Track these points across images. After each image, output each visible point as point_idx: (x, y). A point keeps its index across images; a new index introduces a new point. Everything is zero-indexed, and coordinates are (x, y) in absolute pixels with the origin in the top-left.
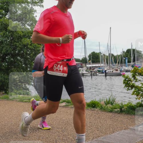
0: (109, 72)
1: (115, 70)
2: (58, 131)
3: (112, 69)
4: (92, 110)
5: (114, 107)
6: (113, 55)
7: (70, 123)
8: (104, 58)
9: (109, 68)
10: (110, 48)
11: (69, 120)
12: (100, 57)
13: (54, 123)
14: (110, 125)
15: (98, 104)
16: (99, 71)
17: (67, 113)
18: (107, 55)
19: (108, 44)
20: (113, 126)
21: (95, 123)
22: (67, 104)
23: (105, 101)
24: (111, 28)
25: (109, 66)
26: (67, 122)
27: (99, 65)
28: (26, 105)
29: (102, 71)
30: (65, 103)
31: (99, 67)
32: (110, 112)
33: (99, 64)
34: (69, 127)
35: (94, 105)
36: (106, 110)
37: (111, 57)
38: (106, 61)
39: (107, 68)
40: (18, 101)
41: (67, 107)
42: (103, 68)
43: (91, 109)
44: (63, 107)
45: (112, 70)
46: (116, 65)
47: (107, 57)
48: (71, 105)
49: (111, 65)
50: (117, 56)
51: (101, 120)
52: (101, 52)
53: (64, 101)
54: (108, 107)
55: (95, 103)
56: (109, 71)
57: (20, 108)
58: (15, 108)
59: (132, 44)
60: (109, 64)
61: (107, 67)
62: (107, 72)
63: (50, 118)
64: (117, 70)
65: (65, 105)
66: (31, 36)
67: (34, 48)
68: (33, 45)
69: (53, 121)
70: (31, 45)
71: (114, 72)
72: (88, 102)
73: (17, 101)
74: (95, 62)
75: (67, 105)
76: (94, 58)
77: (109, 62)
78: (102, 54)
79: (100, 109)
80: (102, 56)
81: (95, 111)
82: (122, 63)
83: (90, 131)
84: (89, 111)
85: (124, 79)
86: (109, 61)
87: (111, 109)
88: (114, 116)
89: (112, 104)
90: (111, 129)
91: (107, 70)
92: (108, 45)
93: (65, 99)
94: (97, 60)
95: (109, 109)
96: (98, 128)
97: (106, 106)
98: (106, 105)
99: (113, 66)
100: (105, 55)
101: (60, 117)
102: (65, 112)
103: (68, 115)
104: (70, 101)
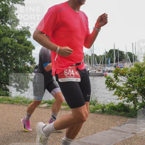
0: (92, 72)
1: (97, 70)
3: (94, 69)
5: (96, 107)
6: (95, 55)
8: (87, 58)
9: (92, 68)
10: (93, 48)
14: (92, 125)
18: (90, 55)
20: (95, 126)
22: (49, 105)
25: (92, 67)
30: (47, 104)
32: (92, 113)
37: (94, 57)
38: (88, 61)
39: (90, 68)
41: (49, 108)
44: (44, 108)
45: (95, 71)
46: (98, 65)
47: (89, 57)
49: (94, 65)
50: (99, 56)
53: (46, 102)
54: (90, 108)
56: (92, 71)
59: (114, 44)
61: (90, 67)
62: (90, 72)
64: (100, 71)
65: (46, 106)
66: (12, 35)
67: (15, 47)
68: (13, 44)
69: (34, 123)
70: (11, 44)
71: (97, 72)
77: (92, 63)
78: (85, 55)
80: (85, 57)
82: (105, 64)
85: (106, 79)
86: (92, 61)
87: (93, 109)
88: (96, 117)
89: (94, 105)
90: (93, 130)
91: (90, 70)
93: (47, 100)
95: (91, 110)
99: (96, 66)
100: (88, 55)
101: (41, 118)
102: (46, 113)
103: (49, 117)
104: (51, 101)
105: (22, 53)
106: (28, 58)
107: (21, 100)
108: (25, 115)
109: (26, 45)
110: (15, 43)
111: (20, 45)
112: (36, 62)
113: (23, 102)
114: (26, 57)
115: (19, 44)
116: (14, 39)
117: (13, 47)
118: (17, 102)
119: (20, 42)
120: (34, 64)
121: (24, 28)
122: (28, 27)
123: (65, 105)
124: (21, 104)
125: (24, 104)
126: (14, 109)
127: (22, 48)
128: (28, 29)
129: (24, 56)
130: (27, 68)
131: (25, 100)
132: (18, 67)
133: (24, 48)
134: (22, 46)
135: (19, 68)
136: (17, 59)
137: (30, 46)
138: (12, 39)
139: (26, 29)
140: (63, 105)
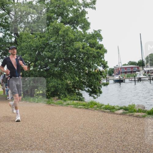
7: (130, 133)
11: (128, 129)
13: (112, 132)
17: (125, 121)
22: (125, 111)
26: (126, 131)
28: (81, 112)
30: (122, 110)
40: (73, 107)
41: (125, 115)
44: (120, 114)
48: (129, 112)
53: (121, 108)
57: (75, 115)
58: (69, 114)
63: (107, 125)
65: (122, 112)
66: (83, 39)
67: (87, 51)
68: (85, 48)
69: (110, 129)
70: (83, 48)
72: (148, 110)
73: (71, 107)
75: (124, 113)
93: (122, 106)
101: (118, 125)
102: (123, 120)
103: (126, 124)
104: (127, 108)
105: (94, 57)
106: (101, 62)
107: (95, 105)
108: (100, 121)
109: (98, 49)
110: (87, 47)
111: (92, 49)
112: (108, 66)
113: (98, 107)
114: (99, 60)
115: (91, 47)
116: (86, 43)
117: (85, 51)
118: (91, 107)
119: (92, 46)
120: (107, 67)
121: (95, 31)
122: (99, 31)
123: (143, 112)
124: (96, 109)
125: (98, 109)
126: (89, 115)
127: (94, 52)
128: (100, 32)
129: (96, 60)
130: (99, 72)
131: (99, 105)
132: (90, 71)
133: (97, 51)
134: (94, 49)
135: (91, 73)
136: (89, 64)
137: (102, 49)
138: (84, 43)
139: (97, 32)
140: (141, 112)
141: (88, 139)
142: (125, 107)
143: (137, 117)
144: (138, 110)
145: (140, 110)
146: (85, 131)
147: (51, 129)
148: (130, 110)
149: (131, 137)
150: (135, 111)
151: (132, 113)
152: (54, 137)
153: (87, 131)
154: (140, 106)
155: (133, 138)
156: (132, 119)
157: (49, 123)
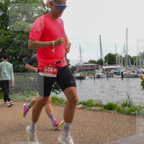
0: (126, 74)
1: (131, 71)
2: (75, 133)
3: (128, 70)
4: (109, 112)
5: (131, 109)
6: (129, 56)
7: (87, 125)
8: (120, 60)
9: (126, 70)
10: (126, 49)
11: (86, 122)
12: (116, 58)
14: (128, 127)
15: (114, 106)
16: (115, 73)
17: (84, 114)
18: (124, 56)
19: (124, 45)
20: (131, 128)
21: (112, 126)
22: (84, 106)
23: (122, 103)
24: (127, 29)
25: (126, 68)
26: (84, 123)
27: (116, 67)
29: (119, 73)
30: (82, 104)
31: (116, 69)
32: (127, 114)
33: (115, 65)
34: (86, 129)
35: (110, 108)
36: (123, 112)
37: (128, 59)
38: (122, 63)
39: (124, 70)
41: (84, 109)
42: (119, 70)
43: (107, 111)
44: (79, 109)
45: (129, 72)
46: (132, 66)
47: (123, 59)
48: (87, 107)
49: (127, 66)
50: (133, 57)
51: (119, 123)
52: (117, 54)
53: (80, 103)
54: (125, 109)
55: (111, 105)
56: (126, 72)
60: (126, 65)
61: (124, 68)
62: (123, 73)
64: (134, 72)
65: (81, 107)
71: (131, 73)
72: (104, 105)
74: (112, 64)
76: (111, 59)
77: (126, 64)
78: (118, 56)
79: (117, 112)
80: (118, 58)
81: (112, 113)
82: (139, 65)
83: (107, 133)
84: (106, 114)
85: (142, 81)
86: (126, 62)
87: (128, 111)
88: (132, 119)
89: (129, 106)
90: (129, 132)
91: (123, 72)
92: (124, 47)
94: (114, 61)
95: (127, 112)
96: (115, 131)
97: (124, 109)
98: (123, 107)
99: (129, 68)
100: (121, 56)
101: (76, 118)
102: (81, 114)
103: (84, 117)
104: (86, 102)
107: (56, 100)
108: (60, 115)
112: (70, 64)
113: (59, 103)
118: (53, 102)
123: (100, 106)
124: (57, 104)
125: (59, 104)
131: (60, 100)
140: (98, 106)
141: (48, 133)
142: (84, 102)
143: (94, 111)
144: (95, 104)
145: (97, 105)
146: (46, 125)
147: (12, 124)
148: (88, 105)
149: (88, 130)
150: (93, 106)
151: (90, 107)
152: (15, 132)
153: (48, 125)
154: (98, 101)
155: (89, 130)
156: (90, 113)
157: (11, 119)
